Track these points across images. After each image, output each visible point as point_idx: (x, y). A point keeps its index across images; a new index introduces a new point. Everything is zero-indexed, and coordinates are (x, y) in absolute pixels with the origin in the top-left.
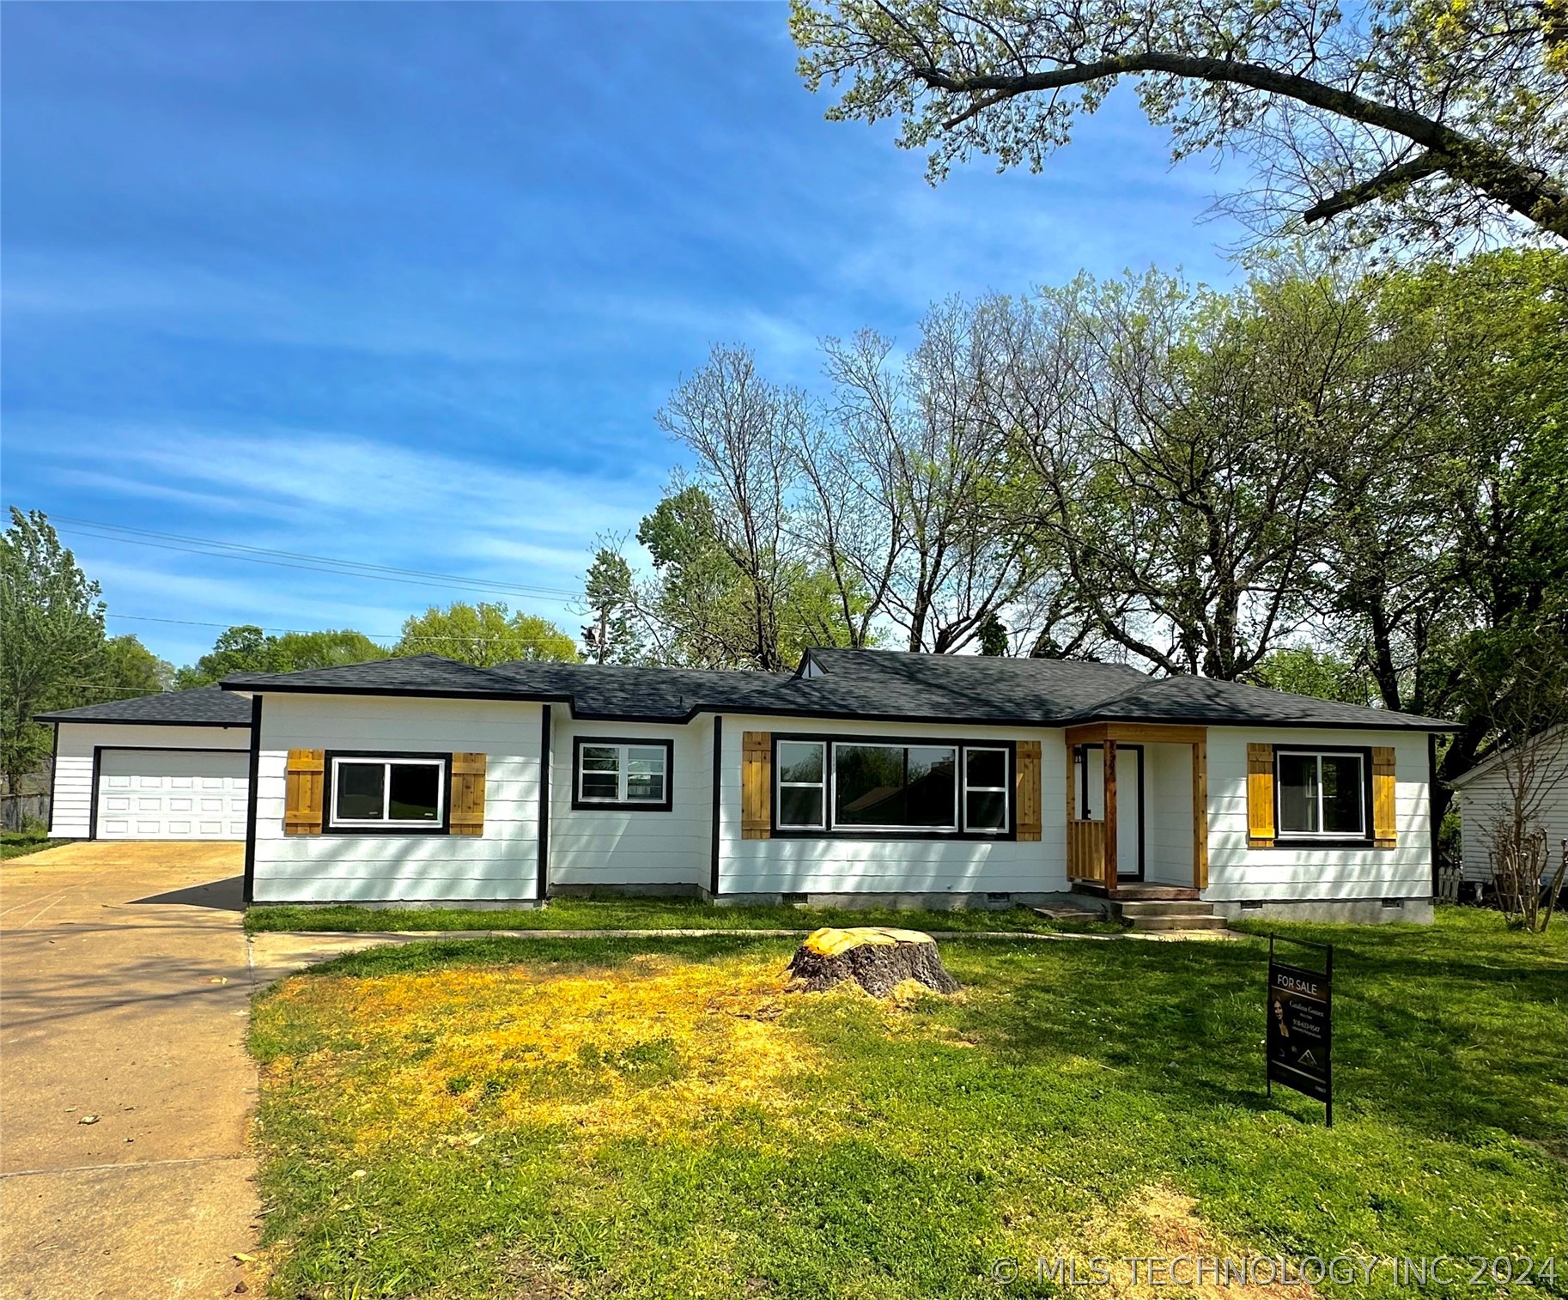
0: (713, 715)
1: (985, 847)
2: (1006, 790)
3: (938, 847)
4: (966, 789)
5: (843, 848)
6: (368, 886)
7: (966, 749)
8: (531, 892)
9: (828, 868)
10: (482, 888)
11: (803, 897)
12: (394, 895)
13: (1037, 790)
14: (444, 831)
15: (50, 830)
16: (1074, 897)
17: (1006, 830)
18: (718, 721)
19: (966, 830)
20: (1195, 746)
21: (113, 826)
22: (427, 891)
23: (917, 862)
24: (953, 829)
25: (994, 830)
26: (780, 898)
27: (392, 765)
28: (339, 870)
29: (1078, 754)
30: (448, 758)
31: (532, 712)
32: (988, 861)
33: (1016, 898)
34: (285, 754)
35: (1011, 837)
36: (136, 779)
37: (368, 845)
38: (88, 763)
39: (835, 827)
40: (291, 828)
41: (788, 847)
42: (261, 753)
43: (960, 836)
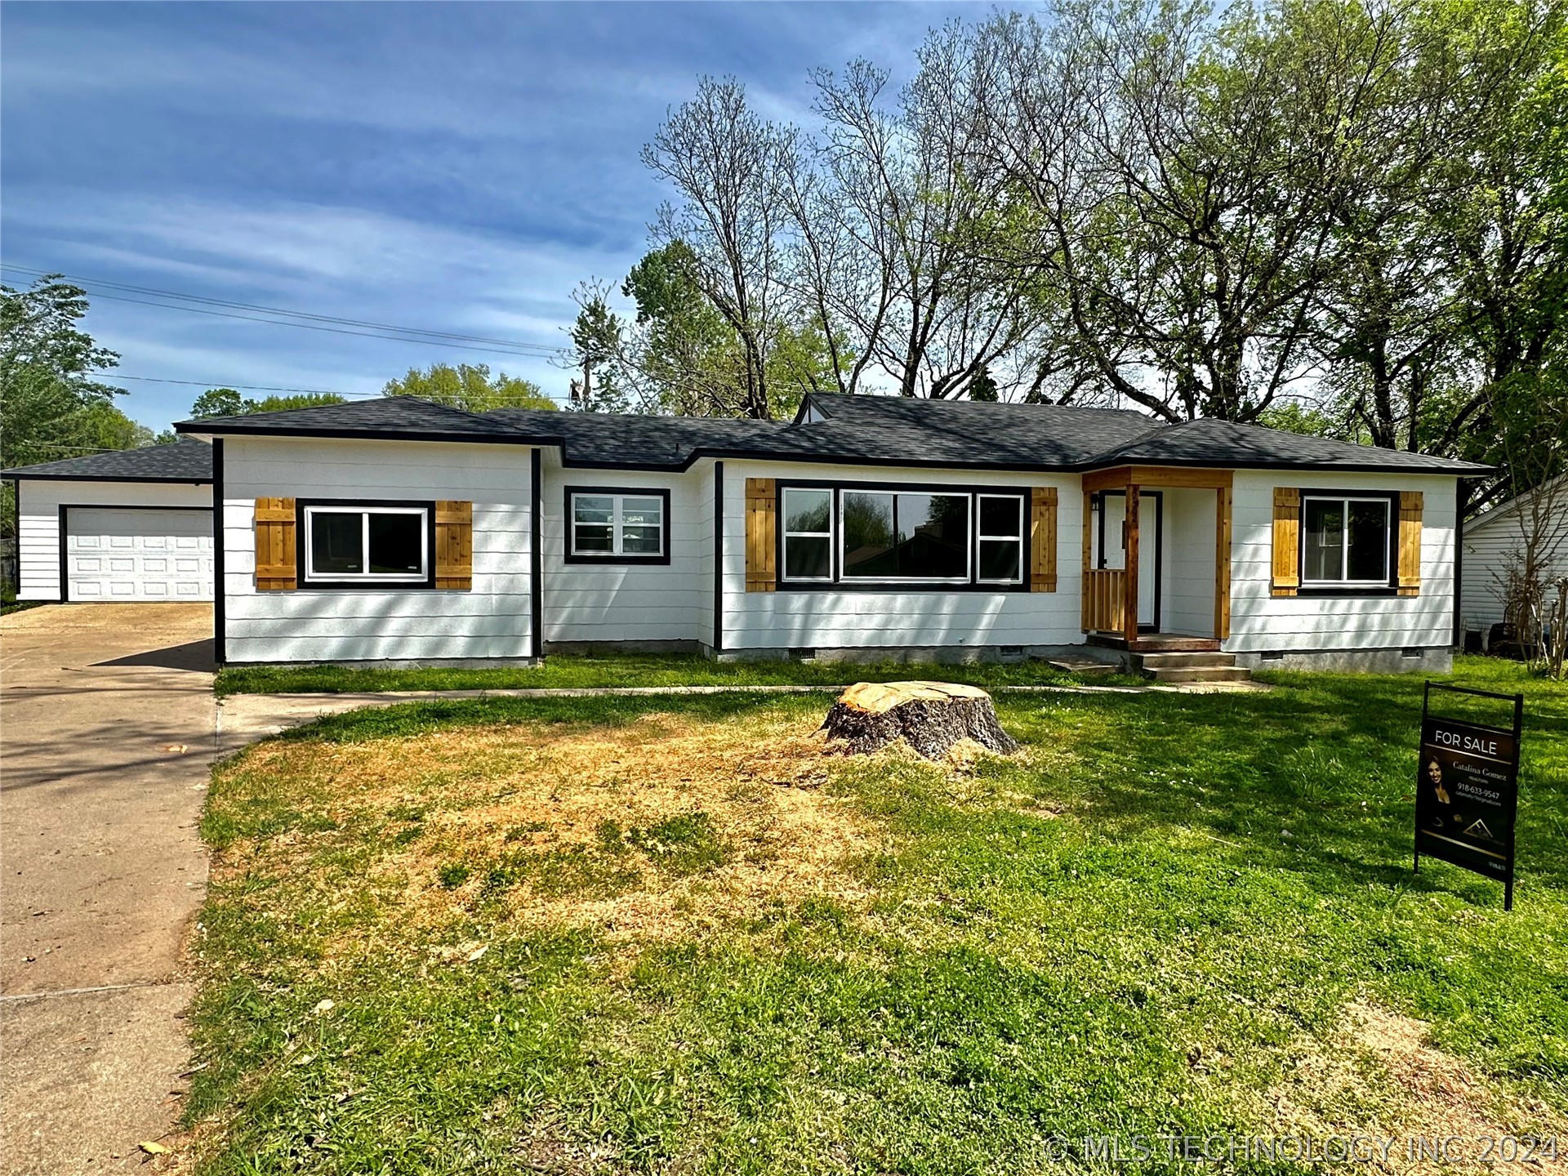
0: (714, 460)
1: (999, 599)
2: (1020, 539)
3: (950, 600)
4: (980, 538)
5: (854, 601)
6: (349, 647)
7: (979, 496)
8: (526, 650)
9: (837, 621)
10: (472, 647)
11: (811, 652)
12: (379, 654)
13: (1053, 539)
14: (430, 585)
15: (19, 592)
16: (1088, 649)
17: (1020, 581)
18: (719, 468)
19: (979, 581)
20: (1220, 491)
21: (84, 588)
22: (414, 650)
23: (930, 613)
24: (966, 580)
25: (1007, 581)
26: (787, 654)
27: (371, 515)
28: (318, 627)
29: (1095, 501)
30: (431, 506)
31: (518, 460)
32: (1002, 613)
33: (1029, 651)
34: (252, 502)
35: (1025, 588)
36: (106, 540)
37: (346, 599)
38: (54, 522)
39: (843, 579)
40: (263, 583)
41: (798, 600)
42: (225, 502)
43: (973, 587)
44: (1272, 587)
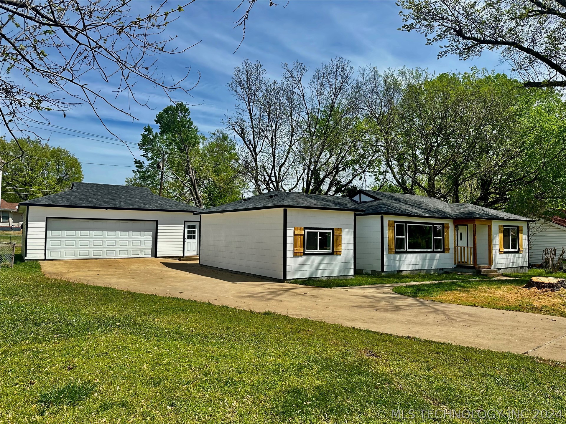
1: (438, 255)
2: (442, 238)
3: (429, 255)
5: (410, 256)
6: (312, 274)
8: (352, 272)
9: (406, 262)
10: (339, 272)
11: (402, 271)
12: (319, 275)
13: (449, 238)
14: (332, 254)
15: (26, 256)
16: (457, 269)
17: (442, 250)
19: (435, 250)
20: (489, 226)
21: (53, 253)
22: (326, 274)
23: (424, 259)
24: (432, 250)
25: (439, 250)
26: (396, 272)
27: (320, 232)
28: (306, 267)
29: (456, 227)
30: (332, 229)
31: (351, 214)
32: (440, 259)
33: (444, 270)
34: (293, 229)
35: (443, 252)
37: (312, 258)
38: (43, 225)
39: (409, 250)
40: (296, 254)
41: (398, 256)
42: (287, 228)
43: (433, 252)
44: (499, 251)
